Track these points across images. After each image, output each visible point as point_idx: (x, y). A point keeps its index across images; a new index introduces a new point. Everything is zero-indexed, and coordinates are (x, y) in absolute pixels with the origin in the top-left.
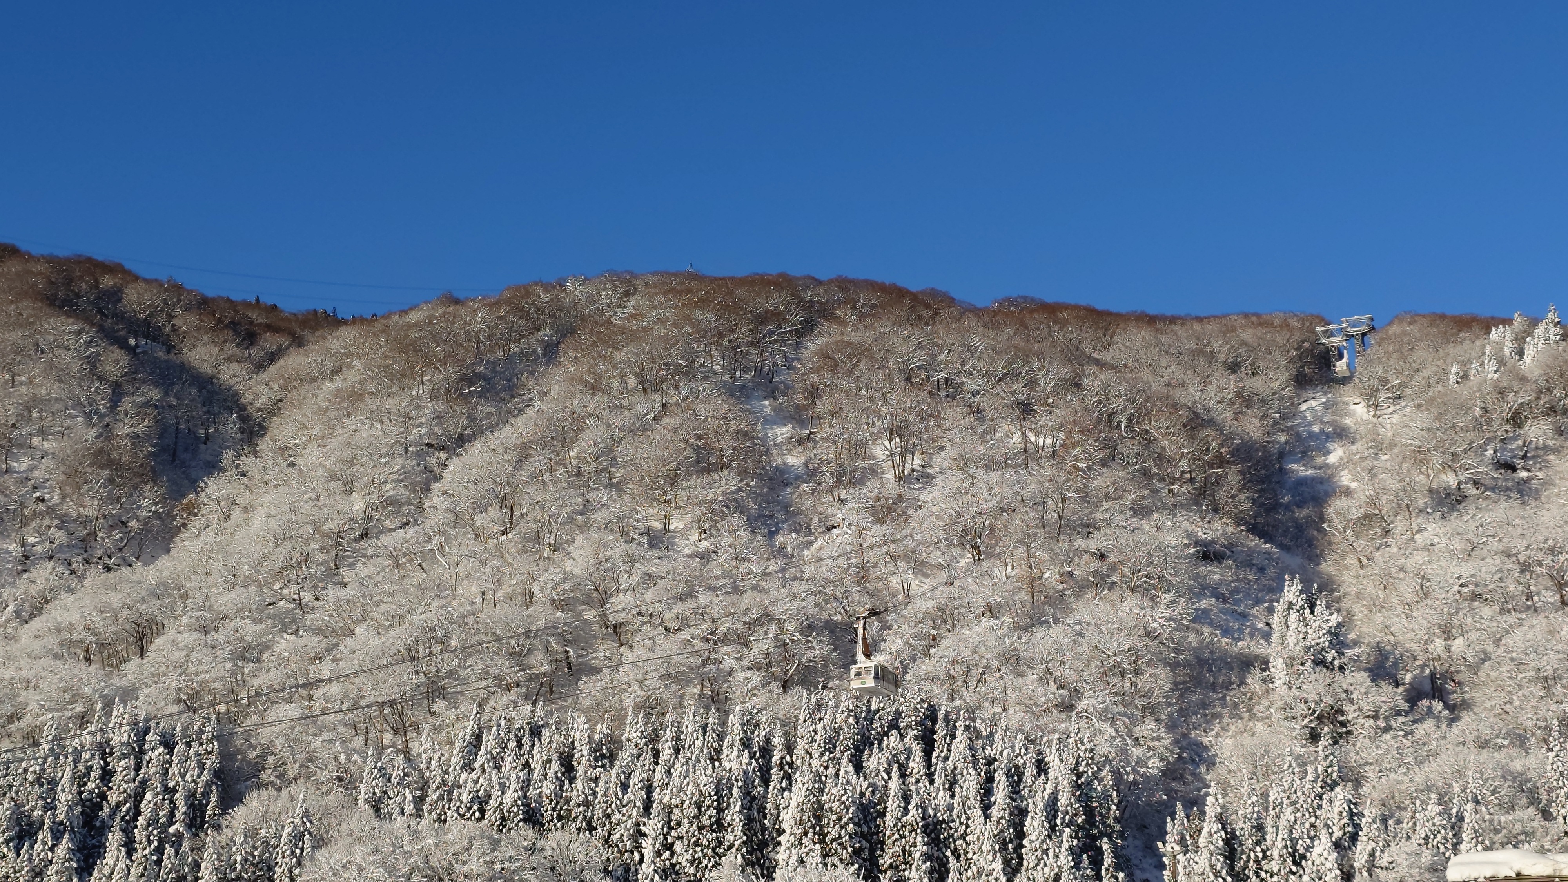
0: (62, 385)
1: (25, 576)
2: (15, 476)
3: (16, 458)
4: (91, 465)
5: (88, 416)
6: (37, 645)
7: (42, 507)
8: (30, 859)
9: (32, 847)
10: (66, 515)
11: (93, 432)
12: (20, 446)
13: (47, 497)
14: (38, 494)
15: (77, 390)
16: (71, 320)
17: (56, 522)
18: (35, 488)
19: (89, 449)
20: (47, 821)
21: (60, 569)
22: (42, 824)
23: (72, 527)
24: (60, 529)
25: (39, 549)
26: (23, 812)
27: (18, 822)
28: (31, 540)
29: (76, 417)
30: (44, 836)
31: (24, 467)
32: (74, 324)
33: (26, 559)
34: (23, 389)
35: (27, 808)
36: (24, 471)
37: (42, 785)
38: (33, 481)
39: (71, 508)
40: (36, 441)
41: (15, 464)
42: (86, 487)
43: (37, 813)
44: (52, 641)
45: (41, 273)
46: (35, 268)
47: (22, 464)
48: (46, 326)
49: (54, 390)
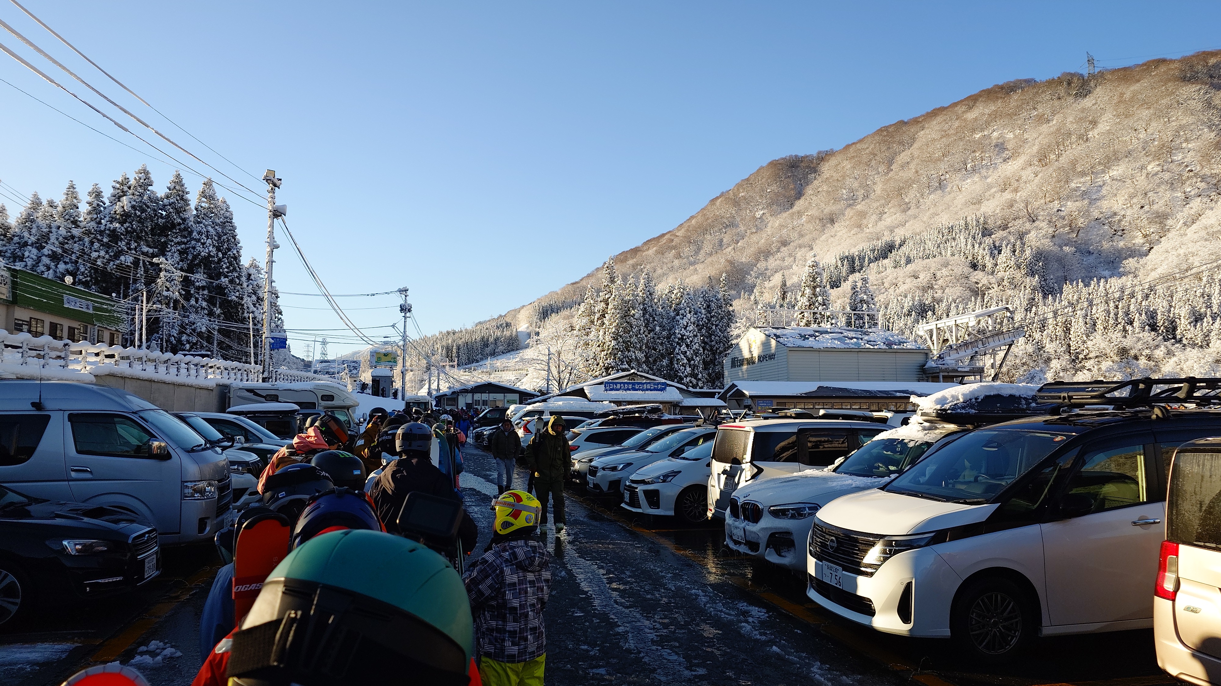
0: (1193, 117)
1: (1188, 206)
2: (1176, 163)
3: (1175, 155)
4: (1214, 150)
5: (1210, 127)
6: (1196, 236)
7: (1191, 174)
8: (1202, 330)
9: (1202, 325)
10: (1205, 175)
11: (1213, 135)
12: (1177, 149)
13: (1193, 169)
14: (1189, 169)
15: (1202, 117)
16: (1194, 85)
17: (1199, 179)
18: (1187, 166)
19: (1212, 142)
20: (1208, 313)
21: (1205, 200)
22: (1206, 314)
23: (1208, 179)
24: (1202, 182)
25: (1193, 193)
26: (1196, 310)
27: (1194, 314)
28: (1189, 190)
29: (1204, 129)
30: (1208, 319)
31: (1180, 158)
32: (1196, 87)
33: (1187, 199)
34: (1174, 124)
35: (1198, 308)
36: (1181, 160)
37: (1204, 297)
38: (1185, 164)
39: (1206, 171)
40: (1184, 145)
41: (1175, 158)
42: (1214, 160)
43: (1203, 310)
44: (1203, 233)
45: (1176, 68)
46: (1172, 66)
47: (1178, 157)
48: (1182, 92)
49: (1191, 119)
